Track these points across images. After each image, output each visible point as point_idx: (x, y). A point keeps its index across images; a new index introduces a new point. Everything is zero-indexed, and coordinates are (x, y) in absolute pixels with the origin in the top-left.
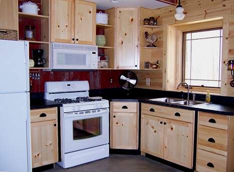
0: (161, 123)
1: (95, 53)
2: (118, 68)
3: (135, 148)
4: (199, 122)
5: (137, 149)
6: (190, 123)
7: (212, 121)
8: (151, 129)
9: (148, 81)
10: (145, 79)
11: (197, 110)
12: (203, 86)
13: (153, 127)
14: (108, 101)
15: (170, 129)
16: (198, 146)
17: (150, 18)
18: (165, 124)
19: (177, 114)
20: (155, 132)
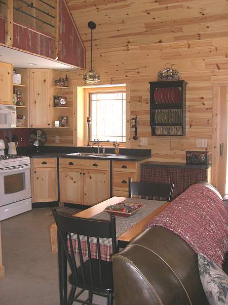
0: (81, 174)
1: (14, 113)
2: (32, 126)
3: (55, 199)
4: (114, 169)
5: (57, 201)
6: (107, 171)
7: (124, 167)
8: (71, 180)
9: (57, 139)
10: (55, 137)
11: (111, 159)
12: (108, 141)
13: (72, 179)
14: (29, 158)
15: (89, 178)
16: (114, 188)
17: (60, 79)
18: (84, 174)
19: (95, 165)
20: (75, 182)
